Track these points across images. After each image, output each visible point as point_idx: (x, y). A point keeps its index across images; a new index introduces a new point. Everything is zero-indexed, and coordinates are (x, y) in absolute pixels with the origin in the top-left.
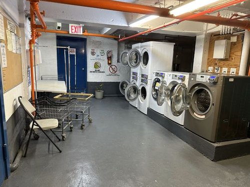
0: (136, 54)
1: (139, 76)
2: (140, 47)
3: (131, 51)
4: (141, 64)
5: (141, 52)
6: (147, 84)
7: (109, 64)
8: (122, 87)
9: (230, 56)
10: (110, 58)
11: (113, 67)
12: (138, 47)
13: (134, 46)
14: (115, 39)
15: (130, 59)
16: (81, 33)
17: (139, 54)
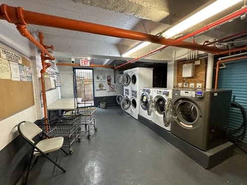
0: (127, 77)
1: (130, 92)
2: (130, 72)
3: (123, 75)
4: (131, 83)
5: (131, 75)
6: (136, 97)
7: (109, 84)
8: (118, 99)
9: (195, 75)
10: (109, 81)
11: (112, 86)
12: (128, 72)
13: (125, 72)
14: (112, 68)
15: (123, 81)
16: (89, 65)
17: (129, 77)
